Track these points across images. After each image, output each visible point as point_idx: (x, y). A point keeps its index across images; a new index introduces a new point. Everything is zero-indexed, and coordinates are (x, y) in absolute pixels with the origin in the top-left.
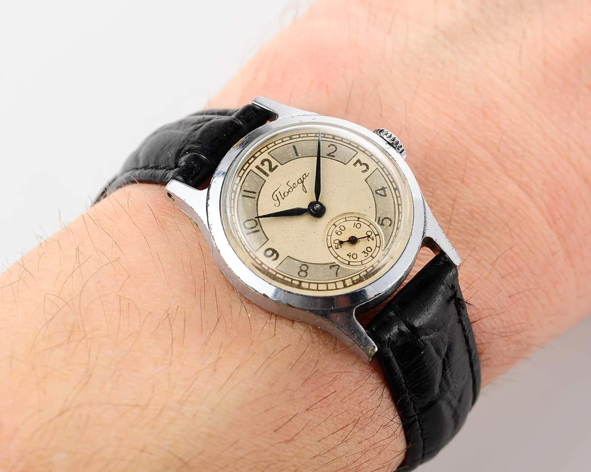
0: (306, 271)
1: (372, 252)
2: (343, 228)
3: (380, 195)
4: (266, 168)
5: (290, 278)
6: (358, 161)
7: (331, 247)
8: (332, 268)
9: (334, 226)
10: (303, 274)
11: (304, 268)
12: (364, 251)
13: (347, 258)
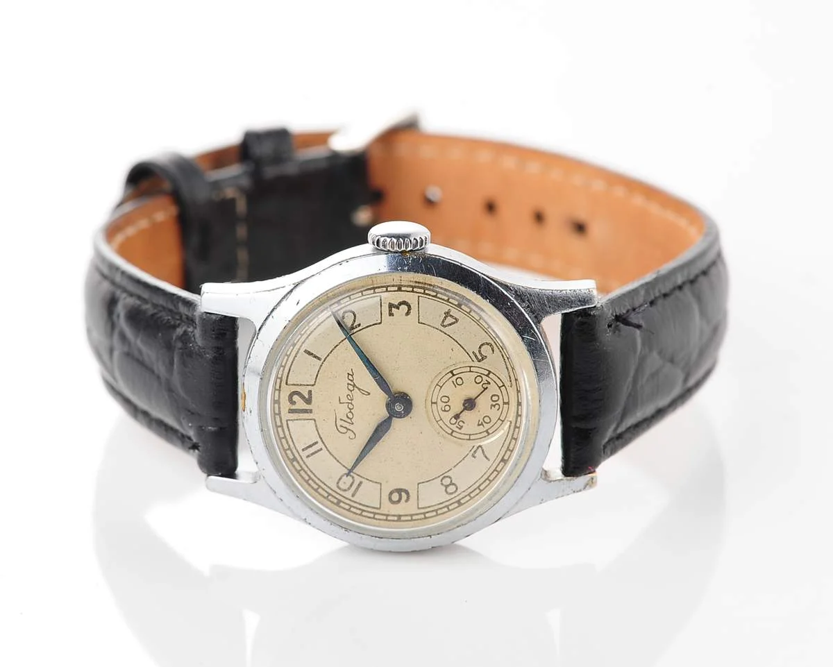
0: (452, 484)
1: (501, 397)
2: (446, 399)
3: (450, 325)
4: (300, 404)
5: (444, 507)
6: (391, 306)
7: (453, 431)
8: (476, 455)
9: (434, 405)
10: (451, 489)
11: (447, 481)
12: (492, 405)
13: (481, 429)
